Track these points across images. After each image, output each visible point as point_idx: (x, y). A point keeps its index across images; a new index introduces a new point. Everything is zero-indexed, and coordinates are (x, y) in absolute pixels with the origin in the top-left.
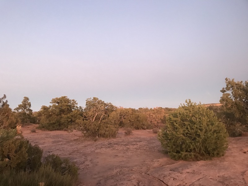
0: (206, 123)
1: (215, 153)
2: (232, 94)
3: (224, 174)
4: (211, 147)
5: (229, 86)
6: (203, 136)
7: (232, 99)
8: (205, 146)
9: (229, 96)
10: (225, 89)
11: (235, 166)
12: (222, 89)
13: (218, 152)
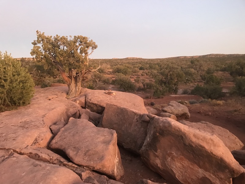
0: (11, 73)
1: (21, 102)
2: (42, 48)
3: (26, 119)
4: (16, 97)
5: (40, 39)
6: (8, 86)
7: (42, 52)
8: (10, 96)
9: (39, 49)
10: (36, 42)
11: (37, 111)
12: (33, 42)
13: (23, 101)
